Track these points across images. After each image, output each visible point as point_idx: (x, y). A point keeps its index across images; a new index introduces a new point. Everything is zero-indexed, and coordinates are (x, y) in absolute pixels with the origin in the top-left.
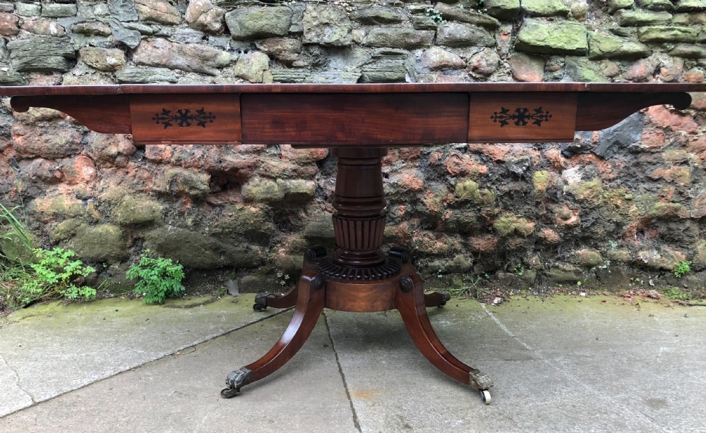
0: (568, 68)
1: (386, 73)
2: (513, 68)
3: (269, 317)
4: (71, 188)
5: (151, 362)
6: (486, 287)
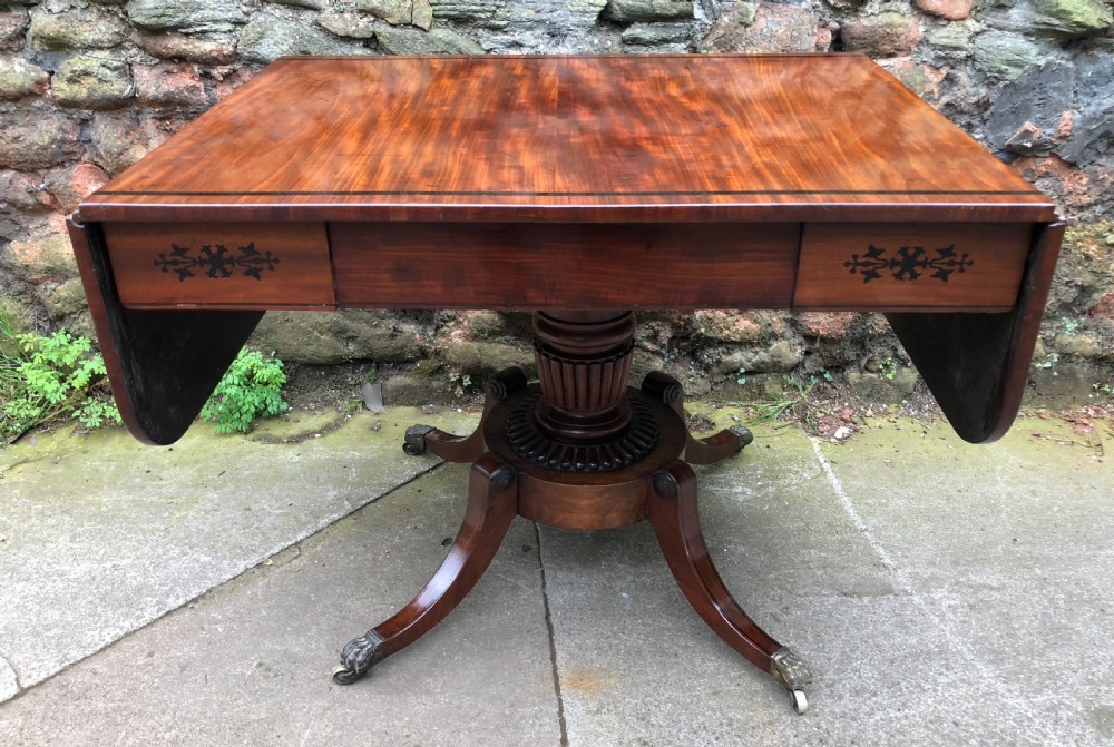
1: (655, 2)
5: (222, 584)
6: (825, 398)
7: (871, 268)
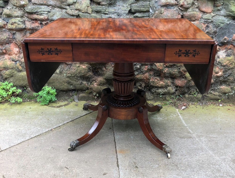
0: (225, 5)
1: (141, 8)
2: (199, 5)
4: (10, 57)
5: (43, 133)
6: (180, 101)
7: (180, 54)
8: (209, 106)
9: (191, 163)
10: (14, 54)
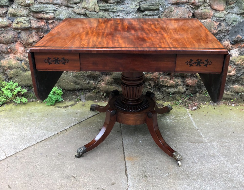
0: (238, 3)
1: (151, 6)
2: (211, 3)
3: (97, 114)
4: (15, 56)
5: (49, 137)
6: (191, 100)
7: (191, 64)
8: (221, 105)
9: (202, 172)
10: (19, 53)
